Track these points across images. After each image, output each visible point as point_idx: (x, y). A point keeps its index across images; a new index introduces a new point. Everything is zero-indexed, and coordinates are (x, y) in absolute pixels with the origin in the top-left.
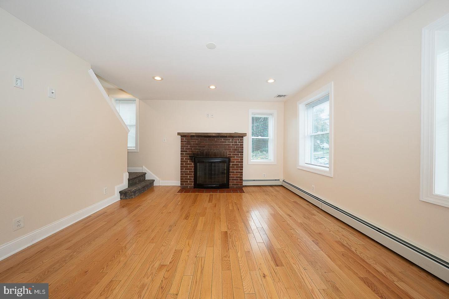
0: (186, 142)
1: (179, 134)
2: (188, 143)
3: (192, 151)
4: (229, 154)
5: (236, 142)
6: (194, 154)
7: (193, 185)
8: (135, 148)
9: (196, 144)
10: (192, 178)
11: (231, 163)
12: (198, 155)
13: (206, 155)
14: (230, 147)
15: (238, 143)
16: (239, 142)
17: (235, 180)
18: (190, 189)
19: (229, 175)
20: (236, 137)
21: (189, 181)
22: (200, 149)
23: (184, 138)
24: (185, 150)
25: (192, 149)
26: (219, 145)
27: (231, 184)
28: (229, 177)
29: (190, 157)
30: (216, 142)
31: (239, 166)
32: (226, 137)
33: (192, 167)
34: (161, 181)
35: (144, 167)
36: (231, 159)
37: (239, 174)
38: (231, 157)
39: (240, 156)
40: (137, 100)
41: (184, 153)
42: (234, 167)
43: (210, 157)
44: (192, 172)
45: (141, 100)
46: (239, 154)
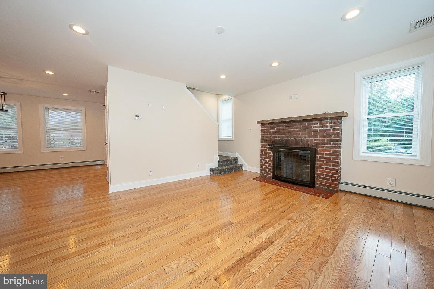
0: (265, 130)
1: (258, 122)
2: (267, 130)
3: (271, 140)
4: (315, 143)
5: (327, 126)
6: (273, 142)
7: (271, 176)
8: (231, 137)
9: (275, 132)
10: (271, 168)
11: (318, 156)
12: (277, 143)
13: (286, 143)
14: (316, 134)
15: (329, 128)
16: (331, 126)
17: (324, 179)
18: (269, 178)
19: (314, 171)
20: (326, 119)
21: (268, 170)
22: (279, 137)
23: (264, 126)
24: (264, 138)
25: (271, 137)
26: (301, 131)
27: (317, 183)
28: (314, 174)
29: (269, 145)
30: (297, 128)
31: (331, 160)
32: (311, 120)
33: (271, 156)
34: (248, 167)
35: (237, 153)
36: (319, 149)
37: (331, 171)
38: (319, 147)
39: (332, 145)
40: (232, 98)
41: (264, 141)
42: (323, 161)
43: (290, 146)
44: (271, 161)
45: (235, 97)
46: (332, 143)
